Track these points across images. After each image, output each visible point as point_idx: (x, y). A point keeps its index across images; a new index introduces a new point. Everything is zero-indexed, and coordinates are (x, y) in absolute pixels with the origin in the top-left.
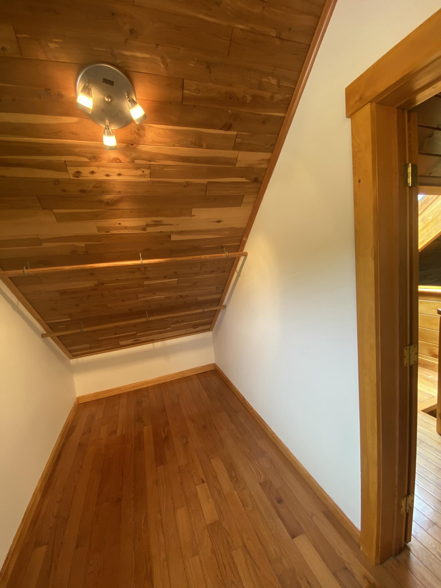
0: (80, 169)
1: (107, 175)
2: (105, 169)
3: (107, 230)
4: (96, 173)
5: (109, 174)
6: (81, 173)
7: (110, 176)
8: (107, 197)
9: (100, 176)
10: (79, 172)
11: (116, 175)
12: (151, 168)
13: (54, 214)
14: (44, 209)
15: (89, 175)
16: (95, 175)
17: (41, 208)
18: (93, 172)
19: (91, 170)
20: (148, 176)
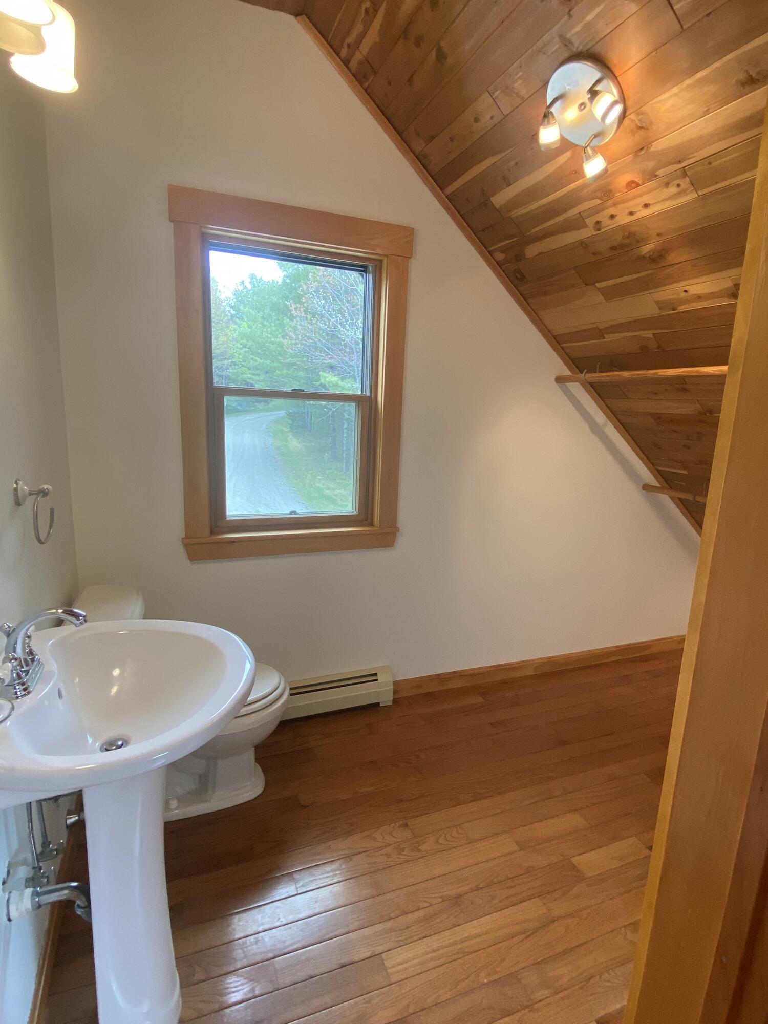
0: (599, 217)
1: (631, 213)
2: (625, 205)
3: (672, 305)
4: (616, 215)
5: (633, 210)
6: (601, 222)
7: (635, 212)
8: (647, 249)
9: (623, 219)
10: (598, 223)
11: (642, 209)
12: (687, 173)
13: (599, 289)
14: (586, 285)
15: (610, 222)
16: (617, 219)
17: (584, 285)
18: (612, 217)
19: (610, 214)
20: (691, 189)
